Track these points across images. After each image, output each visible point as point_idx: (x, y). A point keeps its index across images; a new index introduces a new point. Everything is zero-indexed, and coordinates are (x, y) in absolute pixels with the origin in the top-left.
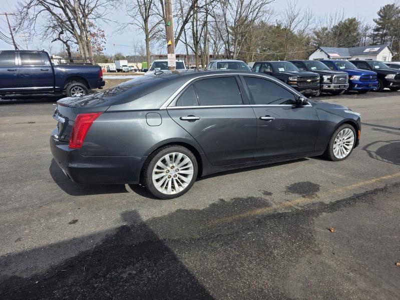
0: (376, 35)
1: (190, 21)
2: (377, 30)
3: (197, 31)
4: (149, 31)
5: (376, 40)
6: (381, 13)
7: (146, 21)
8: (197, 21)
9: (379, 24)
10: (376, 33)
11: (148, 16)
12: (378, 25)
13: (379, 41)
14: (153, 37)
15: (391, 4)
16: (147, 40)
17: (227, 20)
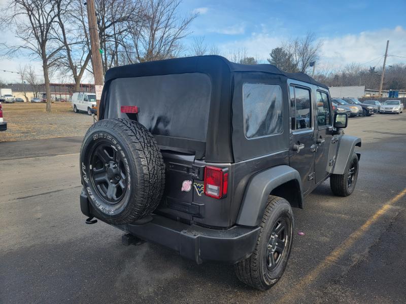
3: (106, 59)
4: (47, 57)
6: (273, 55)
7: (42, 45)
8: (105, 50)
11: (46, 40)
14: (53, 64)
15: (280, 48)
16: (45, 67)
17: (138, 51)
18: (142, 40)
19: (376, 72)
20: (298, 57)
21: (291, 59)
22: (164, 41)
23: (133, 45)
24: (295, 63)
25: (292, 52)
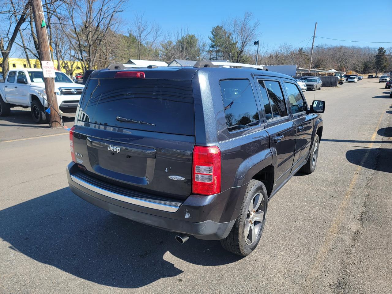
0: (212, 51)
1: (27, 20)
2: (213, 47)
5: (212, 55)
6: (214, 33)
9: (213, 41)
10: (211, 49)
12: (212, 43)
13: (215, 56)
15: (220, 26)
17: (75, 23)
18: (79, 11)
19: (304, 53)
20: (237, 35)
21: (230, 38)
22: (102, 13)
23: (69, 16)
24: (235, 42)
25: (231, 32)
